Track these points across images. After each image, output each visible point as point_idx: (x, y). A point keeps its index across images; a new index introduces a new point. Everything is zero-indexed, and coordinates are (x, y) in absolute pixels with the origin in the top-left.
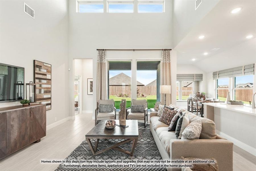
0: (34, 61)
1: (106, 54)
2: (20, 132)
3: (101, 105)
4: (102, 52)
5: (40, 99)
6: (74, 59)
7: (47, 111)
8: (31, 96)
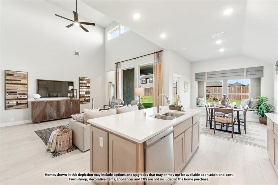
0: (79, 77)
2: (66, 110)
5: (83, 96)
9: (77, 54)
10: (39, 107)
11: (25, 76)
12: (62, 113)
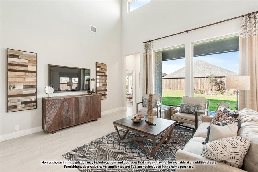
0: (96, 63)
1: (152, 45)
2: (85, 111)
3: (145, 99)
4: (148, 43)
5: (100, 90)
6: (126, 56)
7: (101, 100)
8: (93, 88)
9: (94, 29)
10: (55, 108)
11: (34, 59)
12: (81, 115)
